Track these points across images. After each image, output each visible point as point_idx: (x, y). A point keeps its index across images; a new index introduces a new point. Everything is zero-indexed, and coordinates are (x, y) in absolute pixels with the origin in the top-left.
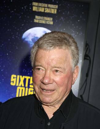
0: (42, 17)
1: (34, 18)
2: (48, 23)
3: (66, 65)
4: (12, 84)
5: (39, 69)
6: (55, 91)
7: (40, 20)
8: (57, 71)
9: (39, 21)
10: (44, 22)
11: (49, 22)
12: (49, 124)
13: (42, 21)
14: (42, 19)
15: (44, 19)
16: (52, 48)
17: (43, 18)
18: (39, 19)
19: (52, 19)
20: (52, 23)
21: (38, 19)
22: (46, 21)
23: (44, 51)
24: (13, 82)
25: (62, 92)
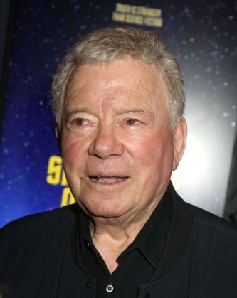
0: (134, 8)
1: (114, 9)
2: (148, 22)
3: (154, 104)
4: (50, 180)
5: (80, 122)
6: (129, 180)
7: (129, 16)
8: (130, 122)
9: (126, 18)
10: (138, 21)
11: (150, 21)
12: (110, 289)
13: (133, 17)
14: (134, 12)
15: (139, 13)
16: (115, 54)
17: (137, 10)
18: (126, 13)
19: (159, 12)
20: (159, 23)
21: (124, 11)
22: (145, 17)
23: (93, 67)
24: (54, 175)
25: (147, 182)
